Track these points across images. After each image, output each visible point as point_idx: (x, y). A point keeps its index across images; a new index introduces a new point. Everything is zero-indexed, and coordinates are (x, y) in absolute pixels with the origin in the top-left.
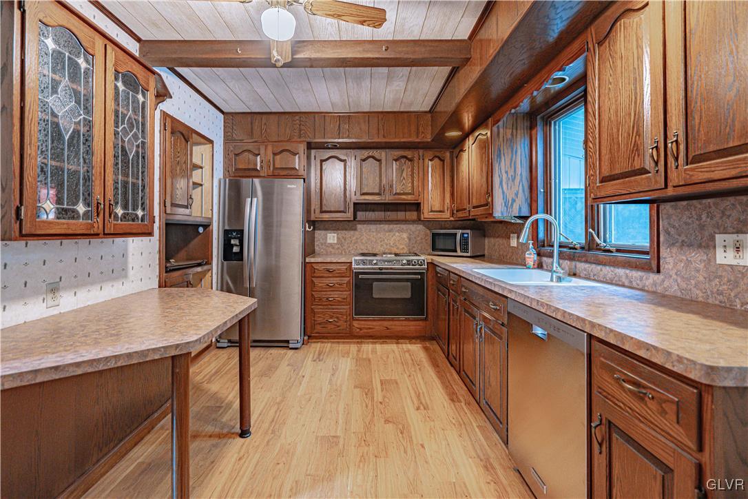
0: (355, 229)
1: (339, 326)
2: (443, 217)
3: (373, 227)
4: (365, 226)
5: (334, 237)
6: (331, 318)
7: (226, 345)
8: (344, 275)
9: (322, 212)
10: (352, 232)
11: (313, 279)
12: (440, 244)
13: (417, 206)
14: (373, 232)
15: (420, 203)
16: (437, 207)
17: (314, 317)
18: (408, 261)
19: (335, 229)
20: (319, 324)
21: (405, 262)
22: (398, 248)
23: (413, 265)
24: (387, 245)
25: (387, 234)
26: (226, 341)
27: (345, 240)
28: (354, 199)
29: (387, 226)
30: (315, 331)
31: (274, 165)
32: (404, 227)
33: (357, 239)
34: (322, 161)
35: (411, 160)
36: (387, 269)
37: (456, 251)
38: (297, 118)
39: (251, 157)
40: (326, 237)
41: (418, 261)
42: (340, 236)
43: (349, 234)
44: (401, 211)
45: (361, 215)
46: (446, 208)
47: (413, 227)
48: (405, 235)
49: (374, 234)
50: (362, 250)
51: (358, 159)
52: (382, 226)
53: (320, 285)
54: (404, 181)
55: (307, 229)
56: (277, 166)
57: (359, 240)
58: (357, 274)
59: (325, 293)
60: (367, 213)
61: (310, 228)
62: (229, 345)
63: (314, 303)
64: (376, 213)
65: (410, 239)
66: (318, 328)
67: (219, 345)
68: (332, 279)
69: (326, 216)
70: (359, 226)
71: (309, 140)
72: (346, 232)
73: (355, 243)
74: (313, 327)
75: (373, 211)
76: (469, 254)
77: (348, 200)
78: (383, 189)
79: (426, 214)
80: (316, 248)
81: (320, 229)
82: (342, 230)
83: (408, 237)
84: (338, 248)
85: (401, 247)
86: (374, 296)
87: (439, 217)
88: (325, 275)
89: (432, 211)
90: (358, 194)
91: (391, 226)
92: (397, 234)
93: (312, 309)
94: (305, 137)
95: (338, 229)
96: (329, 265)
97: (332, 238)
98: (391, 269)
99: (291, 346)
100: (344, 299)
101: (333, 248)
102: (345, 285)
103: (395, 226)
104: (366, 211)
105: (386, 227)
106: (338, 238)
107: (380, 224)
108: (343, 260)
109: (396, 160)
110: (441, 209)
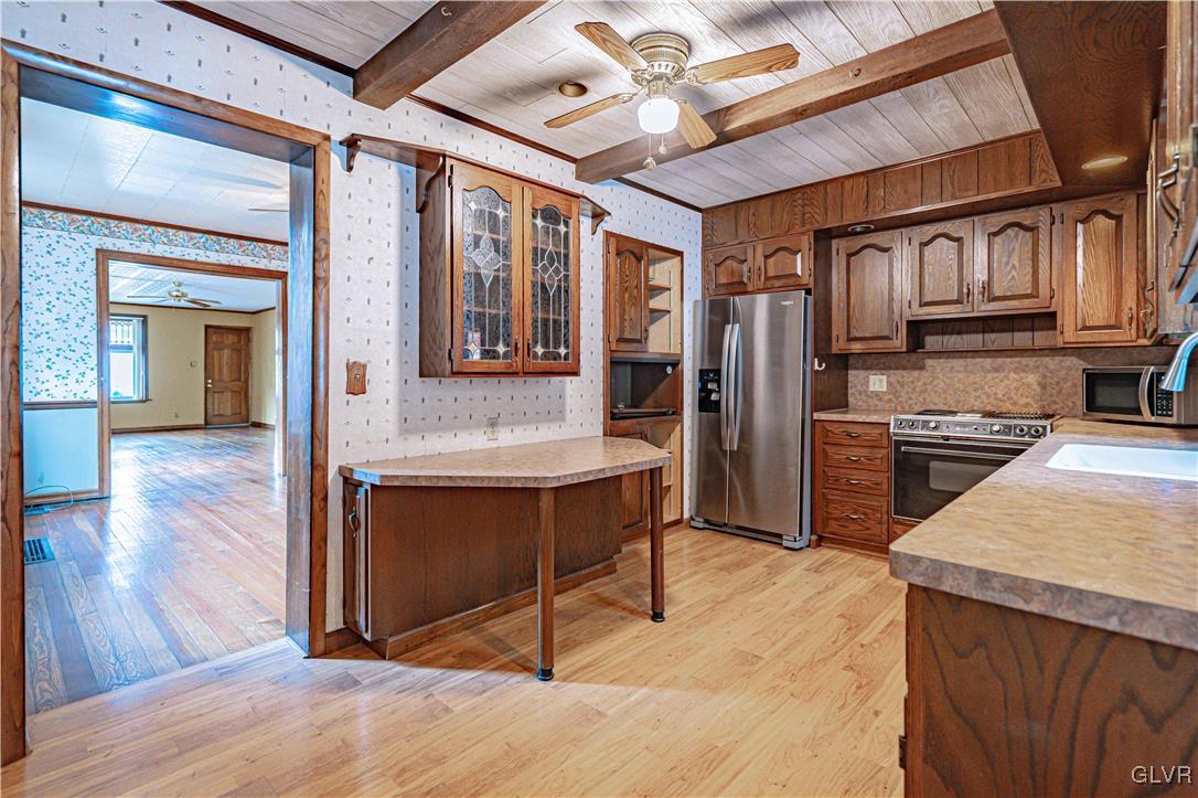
0: (922, 368)
1: (867, 529)
2: (1119, 338)
3: (958, 363)
4: (942, 360)
5: (881, 381)
6: (855, 513)
7: (701, 526)
8: (876, 444)
9: (850, 339)
10: (916, 373)
11: (825, 447)
12: (1104, 396)
13: (1048, 319)
14: (959, 372)
15: (1054, 314)
16: (1100, 315)
17: (826, 506)
18: (1005, 427)
19: (884, 368)
20: (836, 519)
21: (996, 428)
22: (1015, 404)
23: (1016, 435)
24: (989, 396)
25: (989, 375)
26: (702, 520)
27: (902, 386)
28: (908, 315)
29: (989, 361)
30: (827, 530)
31: (766, 273)
32: (1031, 361)
33: (925, 384)
34: (849, 256)
35: (1032, 229)
36: (960, 439)
37: (1139, 412)
38: (799, 195)
39: (735, 265)
40: (868, 382)
41: (1030, 427)
42: (893, 379)
43: (908, 376)
44: (1024, 330)
45: (932, 342)
46: (1125, 319)
47: (1052, 362)
48: (1032, 379)
49: (961, 376)
50: (936, 404)
51: (916, 243)
52: (978, 360)
53: (838, 457)
54: (1014, 273)
55: (816, 367)
56: (771, 273)
57: (929, 387)
58: (898, 444)
59: (843, 471)
60: (946, 337)
61: (820, 366)
62: (707, 526)
63: (827, 486)
64: (965, 336)
65: (1044, 387)
66: (833, 526)
67: (693, 524)
68: (855, 450)
69: (857, 347)
70: (930, 362)
71: (816, 226)
72: (904, 373)
73: (921, 392)
74: (826, 521)
75: (959, 333)
76: (1173, 420)
77: (896, 317)
78: (965, 291)
79: (1069, 333)
80: (851, 399)
81: (856, 368)
82: (897, 369)
83: (1039, 384)
84: (890, 400)
85: (1023, 401)
86: (933, 486)
87: (1107, 338)
88: (845, 442)
89: (1085, 328)
90: (915, 304)
91: (1000, 361)
92: (1012, 375)
93: (823, 493)
94: (811, 223)
95: (889, 368)
96: (850, 426)
97: (878, 382)
98: (968, 439)
99: (785, 543)
100: (877, 484)
101: (880, 400)
102: (879, 461)
103: (1008, 360)
104: (943, 334)
105: (987, 362)
106: (889, 384)
107: (973, 357)
108: (874, 418)
109: (995, 234)
110: (1113, 322)
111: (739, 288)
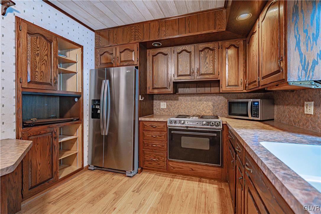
0: (177, 100)
1: (159, 164)
2: (238, 90)
3: (189, 98)
4: (184, 97)
5: (164, 104)
6: (154, 158)
7: (93, 169)
8: (162, 130)
9: (153, 89)
10: (176, 102)
11: (144, 131)
12: (235, 110)
13: (217, 83)
14: (189, 101)
15: (219, 81)
16: (233, 82)
17: (144, 156)
18: (207, 122)
19: (165, 100)
20: (147, 161)
21: (204, 123)
22: (205, 112)
23: (211, 126)
24: (198, 110)
25: (198, 103)
26: (93, 166)
27: (171, 106)
28: (173, 80)
29: (198, 97)
30: (145, 165)
31: (120, 59)
32: (210, 97)
33: (178, 105)
34: (153, 56)
35: (212, 50)
36: (192, 127)
37: (247, 115)
38: (133, 27)
39: (108, 55)
40: (160, 105)
41: (215, 122)
42: (168, 104)
43: (174, 103)
44: (207, 87)
45: (181, 90)
46: (240, 83)
47: (216, 98)
48: (210, 104)
49: (190, 102)
50: (182, 112)
51: (176, 53)
52: (194, 97)
53: (148, 136)
54: (207, 65)
55: (140, 99)
56: (122, 59)
57: (180, 106)
58: (171, 130)
59: (150, 141)
60: (185, 89)
61: (142, 98)
62: (96, 168)
63: (144, 147)
64: (191, 89)
65: (214, 107)
66: (147, 163)
67: (89, 168)
68: (155, 132)
69: (156, 91)
70: (180, 98)
71: (140, 41)
72: (172, 102)
73: (177, 108)
74: (144, 162)
75: (189, 87)
76: (259, 119)
77: (169, 80)
78: (192, 71)
79: (224, 88)
80: (154, 111)
81: (156, 100)
82: (169, 100)
83: (212, 105)
84: (167, 111)
85: (208, 111)
86: (182, 146)
87: (235, 89)
88: (151, 129)
89: (228, 86)
90: (176, 76)
91: (201, 97)
92: (205, 102)
93: (143, 150)
94: (138, 39)
95: (167, 100)
96: (152, 123)
97: (163, 105)
98: (195, 127)
99: (127, 174)
100: (162, 146)
101: (164, 111)
102: (163, 137)
103: (204, 97)
104: (184, 88)
105: (197, 98)
106: (167, 105)
107: (193, 96)
108: (162, 120)
109: (201, 51)
110: (236, 84)
111: (110, 65)
